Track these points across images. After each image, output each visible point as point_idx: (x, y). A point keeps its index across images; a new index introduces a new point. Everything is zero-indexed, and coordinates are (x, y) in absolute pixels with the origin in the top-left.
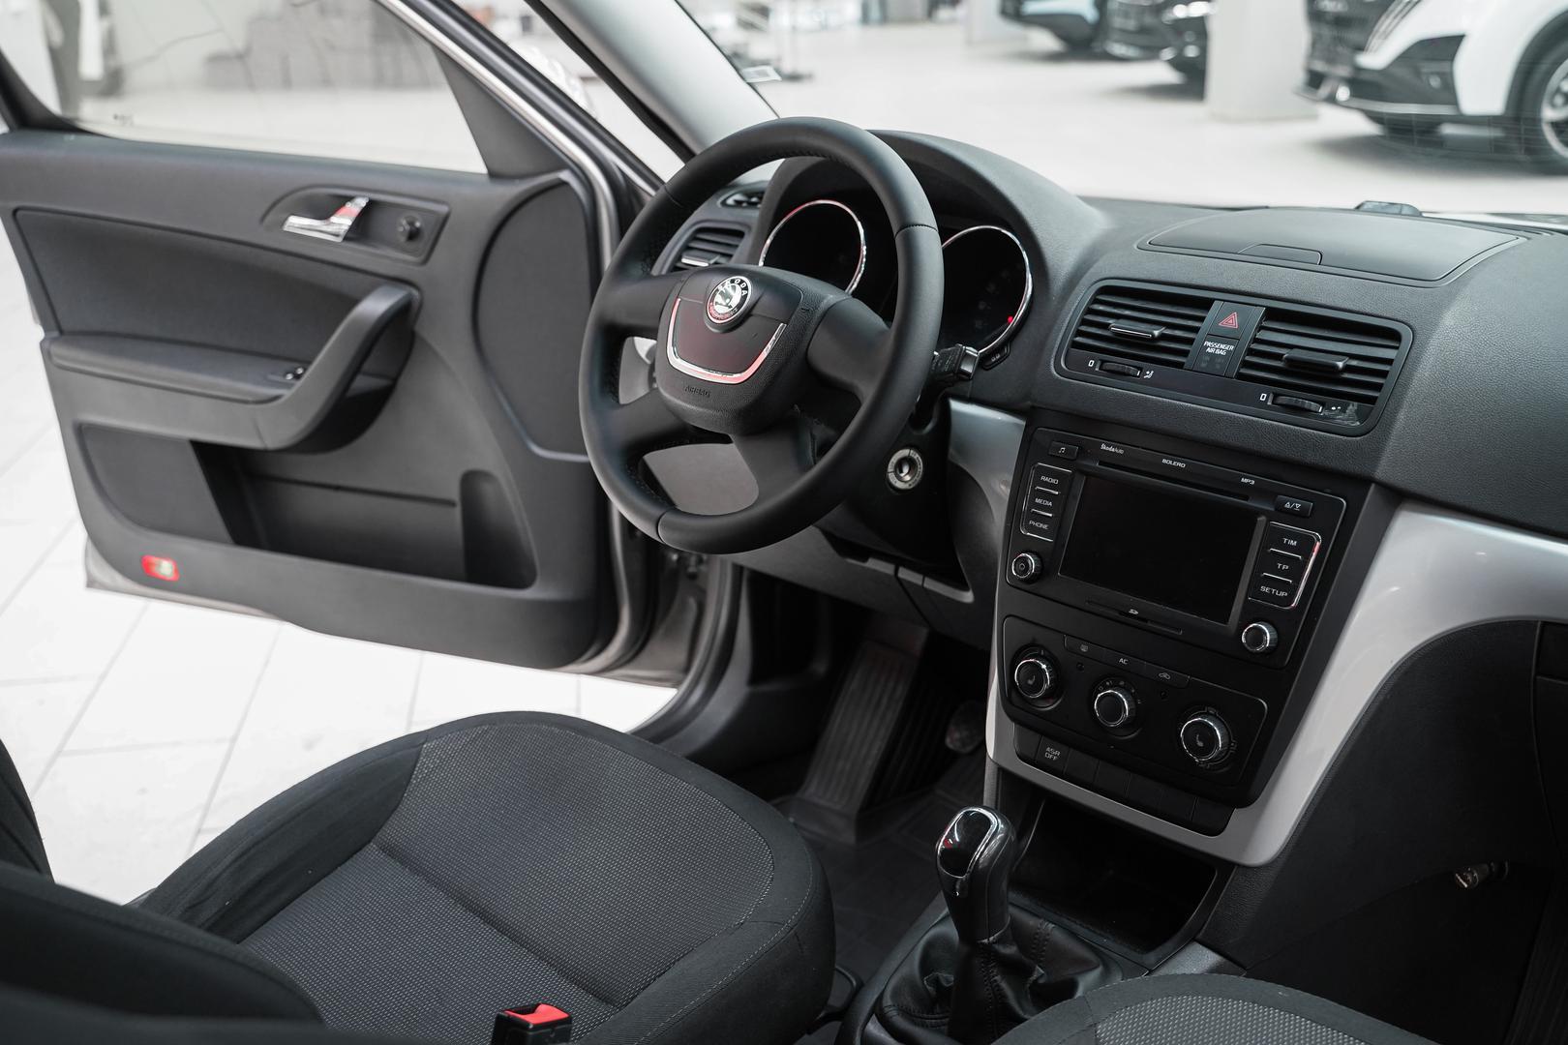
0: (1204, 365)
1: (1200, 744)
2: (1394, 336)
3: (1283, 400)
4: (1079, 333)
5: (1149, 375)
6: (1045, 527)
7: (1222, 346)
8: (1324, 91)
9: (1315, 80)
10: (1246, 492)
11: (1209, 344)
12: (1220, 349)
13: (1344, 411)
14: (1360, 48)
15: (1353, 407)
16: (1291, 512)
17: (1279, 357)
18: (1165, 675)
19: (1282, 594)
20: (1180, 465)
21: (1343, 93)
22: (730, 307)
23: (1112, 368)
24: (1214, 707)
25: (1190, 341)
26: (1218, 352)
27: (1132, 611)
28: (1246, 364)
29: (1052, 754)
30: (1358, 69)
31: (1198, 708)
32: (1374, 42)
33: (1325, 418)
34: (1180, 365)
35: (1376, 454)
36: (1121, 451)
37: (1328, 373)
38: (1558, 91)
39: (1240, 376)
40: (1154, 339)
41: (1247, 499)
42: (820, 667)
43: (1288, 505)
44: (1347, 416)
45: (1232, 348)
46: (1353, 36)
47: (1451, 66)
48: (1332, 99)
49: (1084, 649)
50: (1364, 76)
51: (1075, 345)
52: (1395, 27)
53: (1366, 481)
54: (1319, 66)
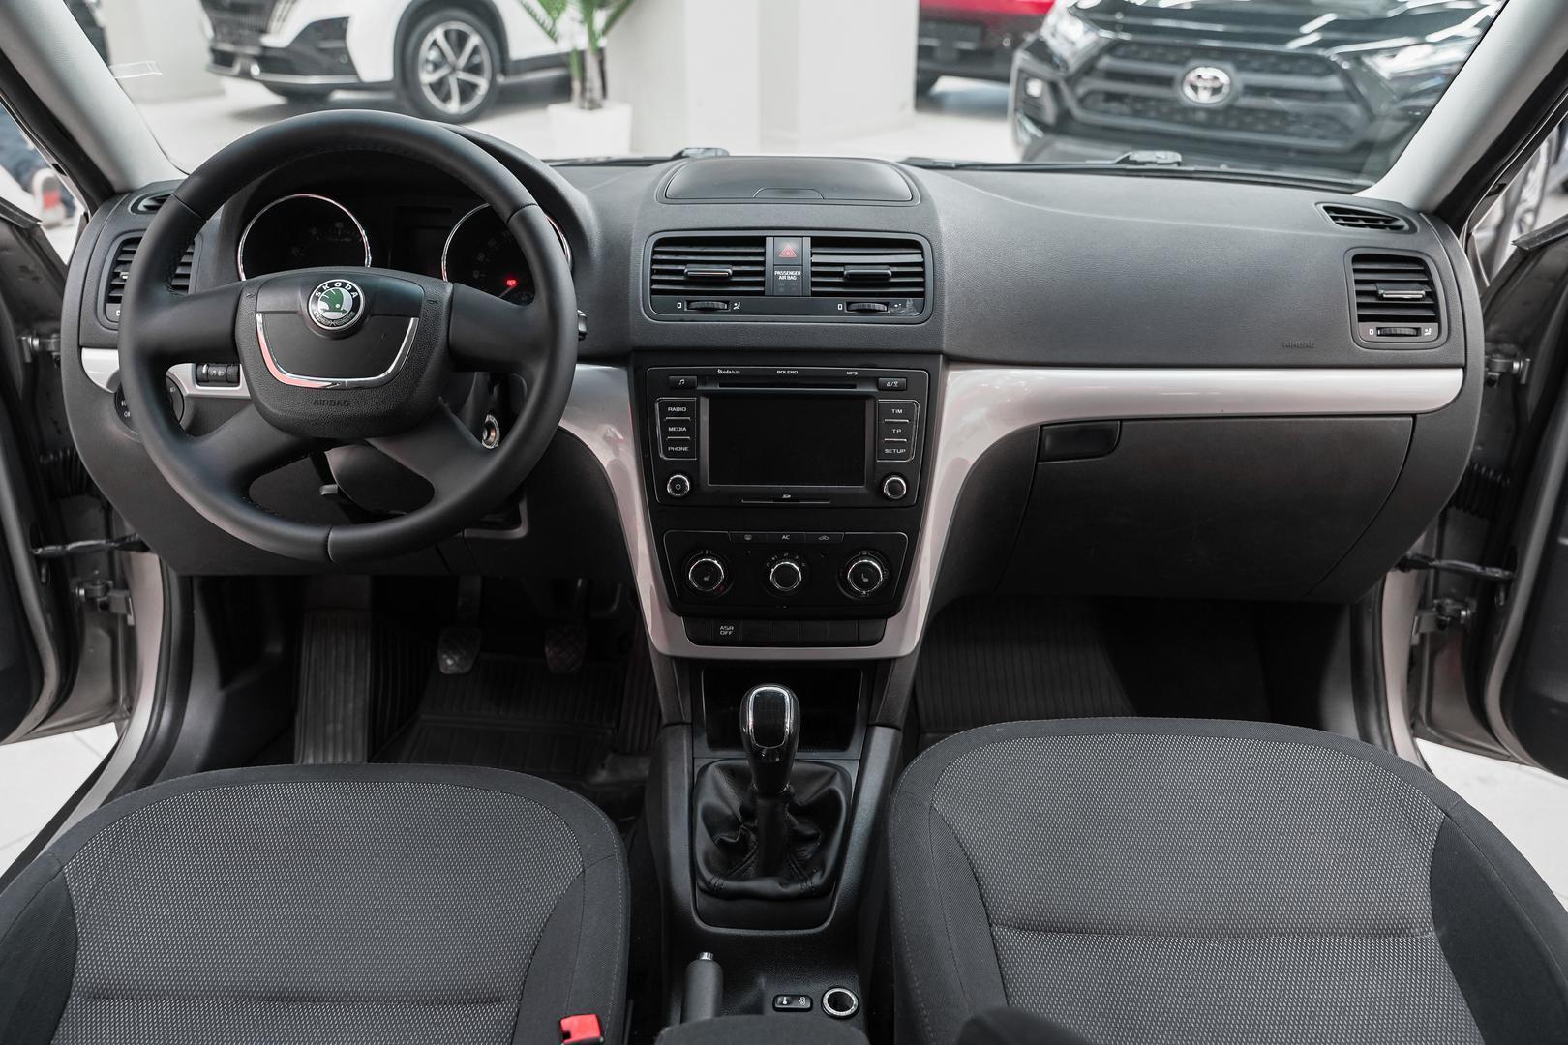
0: (782, 290)
1: (866, 580)
2: (914, 245)
3: (854, 306)
4: (654, 282)
5: (737, 306)
6: (685, 449)
7: (791, 273)
8: (237, 68)
9: (223, 60)
10: (852, 382)
11: (779, 273)
12: (792, 275)
13: (904, 306)
14: (263, 31)
15: (909, 302)
16: (892, 389)
17: (840, 274)
18: (824, 538)
19: (902, 451)
20: (794, 372)
21: (255, 70)
22: (344, 311)
23: (698, 306)
24: (867, 549)
25: (762, 273)
26: (789, 278)
27: (785, 497)
28: (814, 284)
29: (726, 630)
30: (265, 48)
31: (855, 553)
32: (274, 25)
33: (891, 314)
34: (762, 294)
35: (938, 334)
36: (738, 372)
37: (880, 280)
38: (427, 61)
39: (814, 294)
40: (729, 276)
41: (855, 387)
42: (275, 648)
43: (888, 385)
44: (907, 309)
45: (799, 273)
46: (251, 20)
47: (345, 43)
48: (246, 75)
49: (748, 538)
50: (269, 54)
51: (654, 292)
52: (288, 11)
53: (938, 353)
54: (227, 47)
